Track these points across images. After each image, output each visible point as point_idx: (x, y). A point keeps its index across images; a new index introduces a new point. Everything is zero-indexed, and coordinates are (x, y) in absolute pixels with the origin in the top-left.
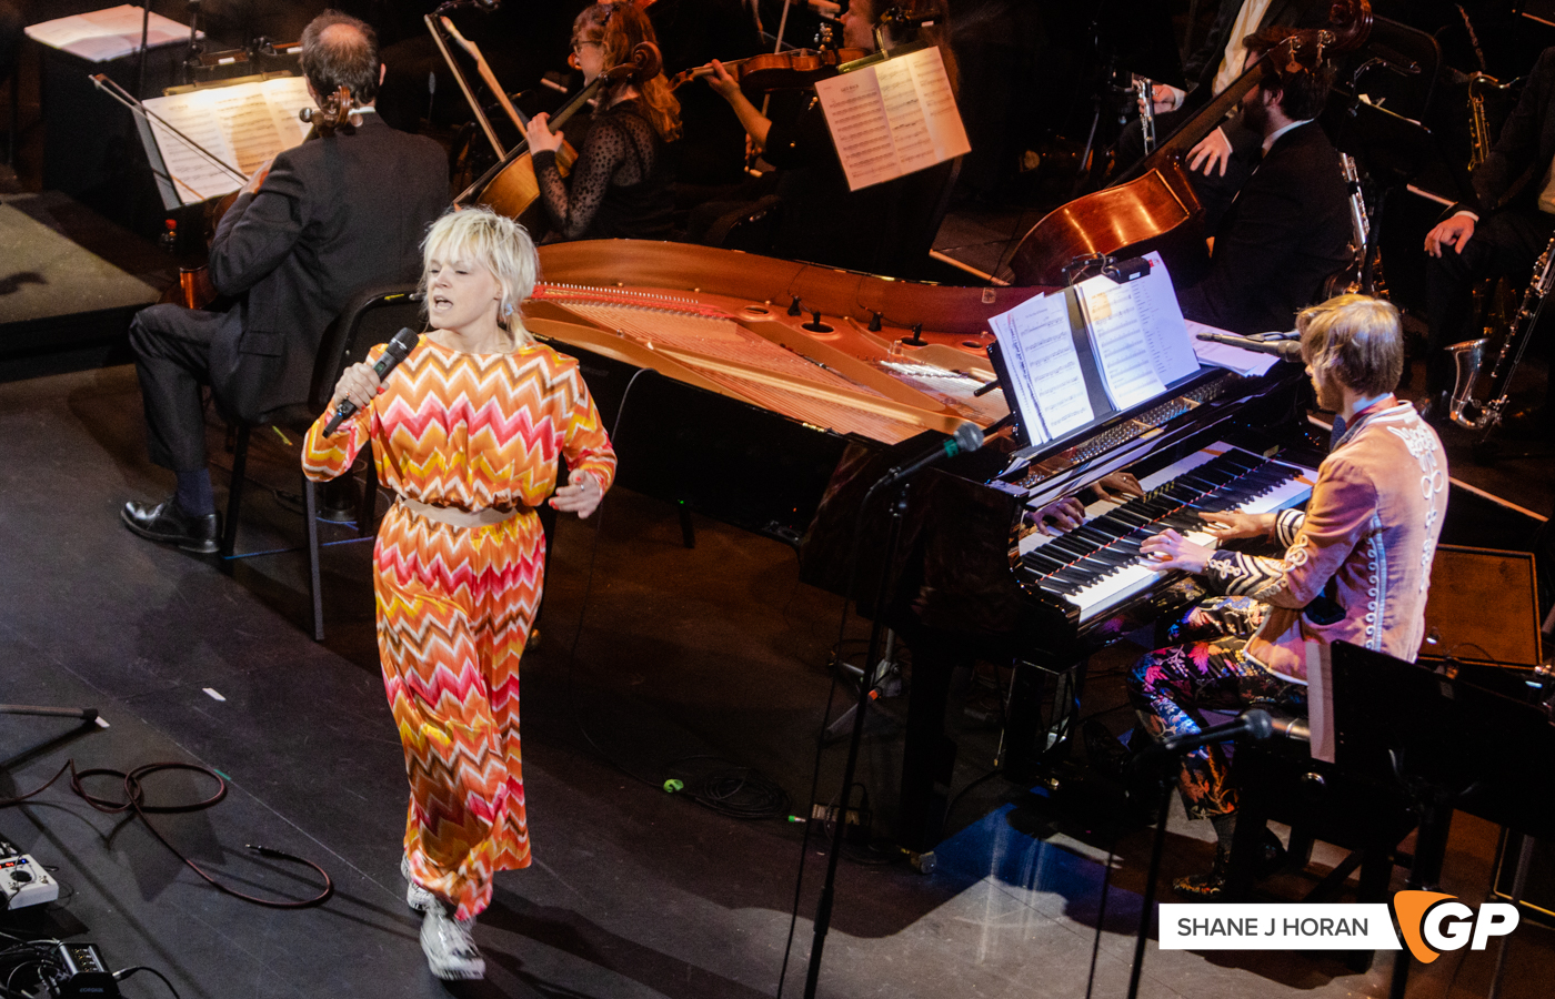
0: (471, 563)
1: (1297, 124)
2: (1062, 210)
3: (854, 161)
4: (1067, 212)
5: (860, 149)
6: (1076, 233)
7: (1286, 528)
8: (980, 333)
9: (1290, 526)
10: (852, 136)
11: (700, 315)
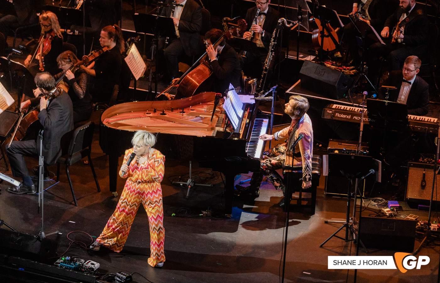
0: (140, 189)
1: (223, 47)
2: (187, 76)
3: (135, 74)
4: (188, 76)
5: (135, 71)
6: (192, 80)
7: (277, 137)
8: (190, 107)
9: (277, 136)
10: (133, 68)
11: (142, 118)
